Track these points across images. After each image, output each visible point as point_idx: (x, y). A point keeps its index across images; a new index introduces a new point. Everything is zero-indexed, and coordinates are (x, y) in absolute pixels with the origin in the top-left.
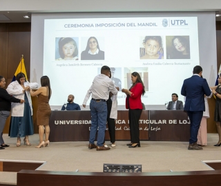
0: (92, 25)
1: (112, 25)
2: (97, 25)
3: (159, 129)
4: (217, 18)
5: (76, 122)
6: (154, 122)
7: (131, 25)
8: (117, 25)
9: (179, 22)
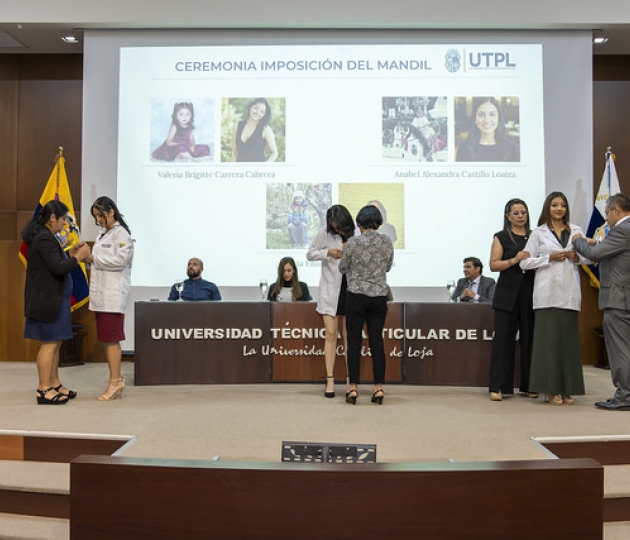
0: (252, 66)
1: (308, 66)
2: (266, 66)
3: (430, 353)
4: (595, 46)
5: (209, 333)
6: (417, 334)
7: (359, 65)
8: (322, 65)
9: (492, 59)
